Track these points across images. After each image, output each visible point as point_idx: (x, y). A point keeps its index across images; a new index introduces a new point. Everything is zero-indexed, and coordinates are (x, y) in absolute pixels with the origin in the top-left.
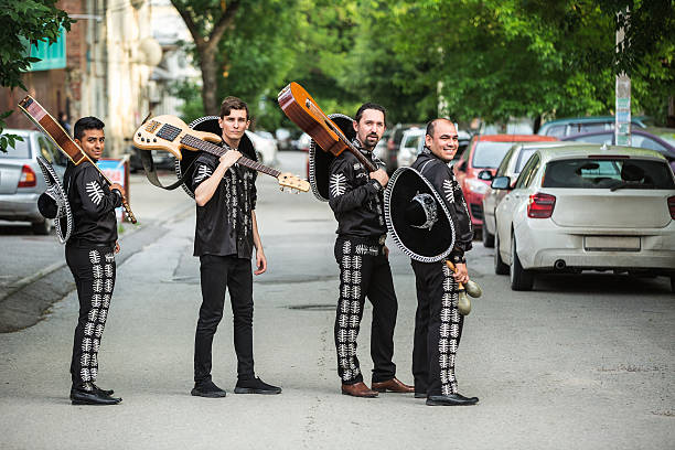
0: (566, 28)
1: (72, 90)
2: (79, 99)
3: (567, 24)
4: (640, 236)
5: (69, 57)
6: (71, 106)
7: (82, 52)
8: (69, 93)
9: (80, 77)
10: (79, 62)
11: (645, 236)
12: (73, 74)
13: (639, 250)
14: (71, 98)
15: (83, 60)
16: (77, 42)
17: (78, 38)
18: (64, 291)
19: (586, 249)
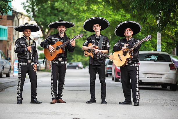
0: (143, 21)
1: (9, 47)
2: (11, 49)
3: (143, 20)
4: (162, 74)
5: (8, 38)
6: (8, 52)
7: (12, 37)
8: (8, 48)
9: (11, 44)
10: (11, 40)
11: (163, 74)
12: (9, 43)
13: (161, 78)
14: (9, 49)
15: (12, 39)
16: (10, 34)
17: (11, 33)
18: (7, 87)
19: (147, 77)
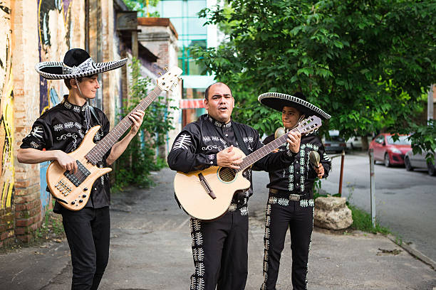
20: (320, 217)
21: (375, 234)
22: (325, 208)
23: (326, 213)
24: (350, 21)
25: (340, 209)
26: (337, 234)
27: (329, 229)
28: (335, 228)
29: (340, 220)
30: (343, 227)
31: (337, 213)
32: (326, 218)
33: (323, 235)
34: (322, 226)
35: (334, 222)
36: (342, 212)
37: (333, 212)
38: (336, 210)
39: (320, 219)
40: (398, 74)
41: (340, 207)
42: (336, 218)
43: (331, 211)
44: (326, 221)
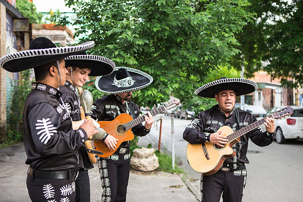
20: (135, 163)
21: (173, 173)
22: (139, 156)
23: (139, 160)
24: (148, 26)
25: (150, 157)
26: (146, 174)
27: (141, 171)
28: (145, 170)
29: (148, 165)
30: (151, 170)
31: (147, 160)
32: (139, 163)
33: (136, 175)
34: (137, 169)
35: (144, 166)
36: (150, 159)
37: (144, 159)
38: (146, 157)
39: (135, 164)
40: (183, 63)
41: (150, 155)
42: (146, 164)
43: (143, 158)
44: (139, 165)
